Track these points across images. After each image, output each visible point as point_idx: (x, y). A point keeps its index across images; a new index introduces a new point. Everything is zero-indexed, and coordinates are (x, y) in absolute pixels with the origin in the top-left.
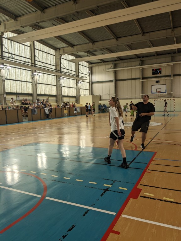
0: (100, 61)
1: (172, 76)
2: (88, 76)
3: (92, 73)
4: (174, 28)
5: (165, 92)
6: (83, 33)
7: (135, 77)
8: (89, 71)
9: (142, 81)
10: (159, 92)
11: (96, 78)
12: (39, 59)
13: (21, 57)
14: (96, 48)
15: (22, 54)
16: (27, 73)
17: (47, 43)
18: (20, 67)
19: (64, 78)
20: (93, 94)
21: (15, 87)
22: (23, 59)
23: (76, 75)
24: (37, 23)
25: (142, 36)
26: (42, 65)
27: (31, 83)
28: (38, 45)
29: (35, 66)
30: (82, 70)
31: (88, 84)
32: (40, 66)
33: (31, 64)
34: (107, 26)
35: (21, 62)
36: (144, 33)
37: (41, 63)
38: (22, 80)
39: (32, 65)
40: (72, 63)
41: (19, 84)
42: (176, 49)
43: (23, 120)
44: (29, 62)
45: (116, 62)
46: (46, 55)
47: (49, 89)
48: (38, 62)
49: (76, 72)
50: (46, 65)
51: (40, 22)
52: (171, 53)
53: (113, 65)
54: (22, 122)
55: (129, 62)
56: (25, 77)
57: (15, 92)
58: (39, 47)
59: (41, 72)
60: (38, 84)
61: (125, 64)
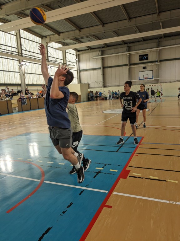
0: (87, 48)
1: (159, 61)
2: (76, 64)
3: (79, 61)
4: (159, 12)
5: (152, 77)
6: (69, 20)
7: (122, 64)
8: (76, 58)
9: (129, 67)
10: (146, 78)
11: (83, 66)
12: (26, 48)
13: (7, 47)
14: (83, 35)
15: (8, 43)
16: (14, 63)
17: (32, 31)
18: (6, 57)
19: (52, 67)
20: (81, 82)
21: (3, 78)
22: (10, 49)
23: (64, 63)
24: (23, 10)
25: (129, 21)
26: (29, 54)
27: (18, 73)
28: (24, 34)
29: (22, 56)
30: (69, 58)
31: (76, 71)
32: (27, 56)
33: (17, 54)
34: (93, 12)
35: (8, 51)
36: (130, 19)
37: (28, 52)
38: (10, 70)
39: (19, 55)
40: (59, 51)
41: (6, 75)
42: (162, 34)
43: (13, 112)
44: (15, 52)
45: (103, 49)
46: (32, 44)
47: (37, 79)
48: (25, 51)
49: (63, 60)
50: (33, 54)
51: (25, 10)
52: (157, 38)
53: (100, 52)
54: (12, 112)
55: (116, 48)
56: (13, 67)
57: (4, 83)
58: (25, 35)
59: (29, 61)
60: (26, 74)
61: (113, 51)
